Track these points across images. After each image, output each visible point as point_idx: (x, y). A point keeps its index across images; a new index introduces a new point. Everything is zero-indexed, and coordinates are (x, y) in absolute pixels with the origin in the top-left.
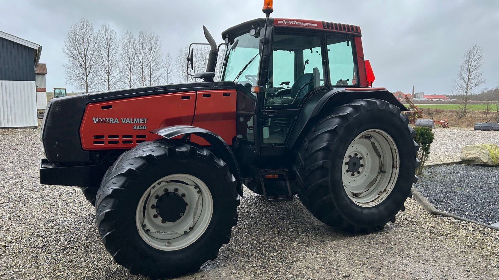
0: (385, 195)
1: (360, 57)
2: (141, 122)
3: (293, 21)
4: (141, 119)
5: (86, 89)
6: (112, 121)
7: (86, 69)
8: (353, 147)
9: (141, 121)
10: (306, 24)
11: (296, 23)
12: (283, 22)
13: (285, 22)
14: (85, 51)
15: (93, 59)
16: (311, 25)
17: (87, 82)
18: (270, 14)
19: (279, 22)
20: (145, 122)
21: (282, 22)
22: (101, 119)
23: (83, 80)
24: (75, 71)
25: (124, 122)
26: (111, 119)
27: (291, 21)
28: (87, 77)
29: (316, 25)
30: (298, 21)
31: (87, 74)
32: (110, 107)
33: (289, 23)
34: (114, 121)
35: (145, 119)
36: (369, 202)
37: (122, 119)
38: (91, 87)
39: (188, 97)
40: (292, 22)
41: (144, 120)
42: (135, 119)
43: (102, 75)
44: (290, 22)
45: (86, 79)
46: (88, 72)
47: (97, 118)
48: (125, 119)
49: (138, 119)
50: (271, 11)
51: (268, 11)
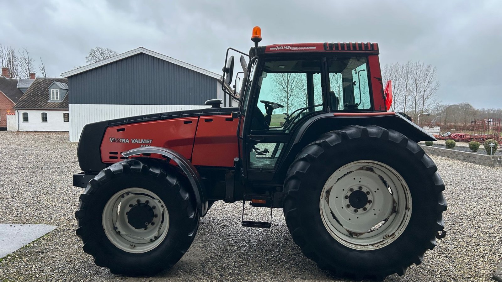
0: (390, 241)
1: (376, 78)
2: (147, 143)
3: (287, 47)
4: (147, 140)
5: (287, 111)
6: (124, 141)
7: (288, 94)
8: (354, 179)
9: (147, 141)
10: (302, 48)
11: (291, 48)
12: (276, 48)
13: (278, 48)
14: (288, 76)
15: (294, 83)
16: (308, 48)
17: (288, 105)
18: (259, 43)
19: (271, 49)
20: (151, 143)
21: (275, 49)
22: (115, 139)
23: (285, 103)
24: (279, 95)
25: (133, 142)
26: (123, 139)
27: (285, 47)
28: (288, 100)
29: (315, 48)
30: (292, 46)
31: (289, 97)
32: (123, 129)
33: (282, 49)
34: (125, 141)
35: (151, 140)
36: (368, 245)
37: (132, 139)
38: (291, 109)
39: (190, 122)
40: (286, 48)
41: (149, 141)
42: (142, 140)
43: (302, 98)
44: (283, 48)
45: (287, 101)
46: (289, 95)
47: (113, 138)
48: (134, 139)
49: (145, 140)
50: (260, 40)
51: (256, 39)
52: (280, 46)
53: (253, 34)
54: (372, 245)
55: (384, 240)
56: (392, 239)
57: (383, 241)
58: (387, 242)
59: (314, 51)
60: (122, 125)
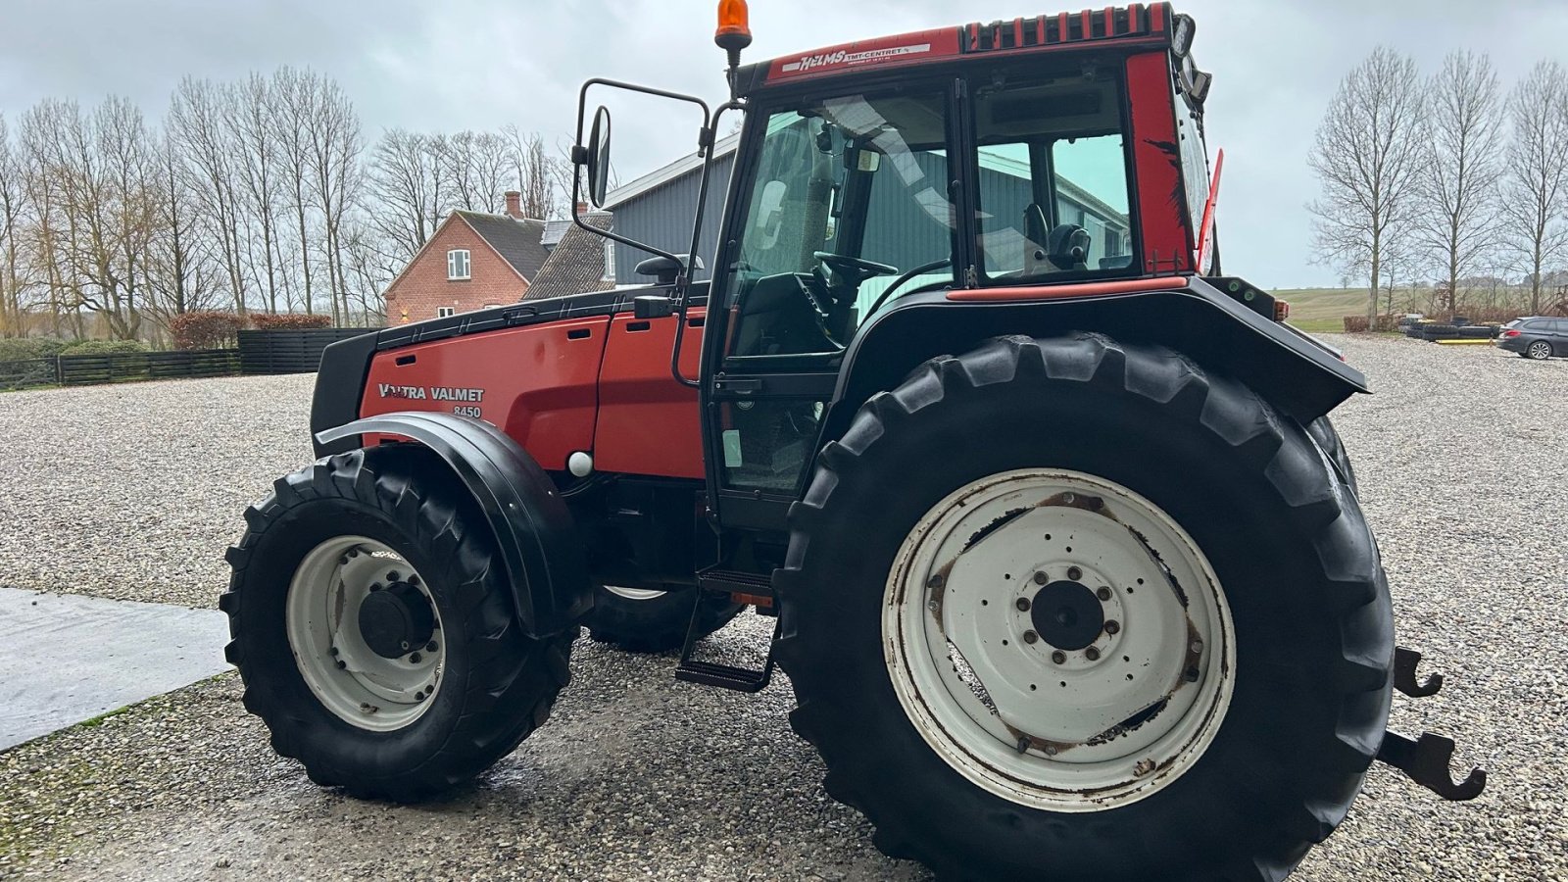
0: (1149, 785)
2: (470, 399)
3: (834, 54)
4: (471, 391)
5: (1371, 275)
6: (414, 393)
7: (1375, 215)
8: (1048, 537)
9: (471, 395)
10: (884, 53)
11: (846, 59)
12: (799, 64)
13: (807, 64)
14: (1376, 151)
15: (1402, 174)
16: (903, 51)
17: (1376, 253)
19: (786, 68)
20: (480, 399)
21: (795, 66)
22: (393, 388)
23: (1363, 248)
24: (1342, 220)
25: (435, 397)
26: (411, 389)
27: (827, 56)
28: (1376, 237)
29: (926, 48)
30: (851, 49)
31: (1379, 228)
32: (412, 359)
33: (820, 63)
34: (416, 394)
37: (432, 389)
38: (1390, 268)
39: (585, 333)
40: (831, 59)
41: (477, 393)
42: (458, 391)
43: (1435, 227)
44: (823, 60)
45: (1373, 242)
46: (1381, 220)
47: (387, 386)
48: (438, 389)
49: (465, 391)
50: (745, 41)
51: (733, 39)
52: (812, 55)
53: (721, 23)
54: (1086, 793)
55: (1136, 778)
56: (1156, 782)
57: (1131, 782)
58: (1139, 789)
59: (921, 61)
60: (405, 345)
